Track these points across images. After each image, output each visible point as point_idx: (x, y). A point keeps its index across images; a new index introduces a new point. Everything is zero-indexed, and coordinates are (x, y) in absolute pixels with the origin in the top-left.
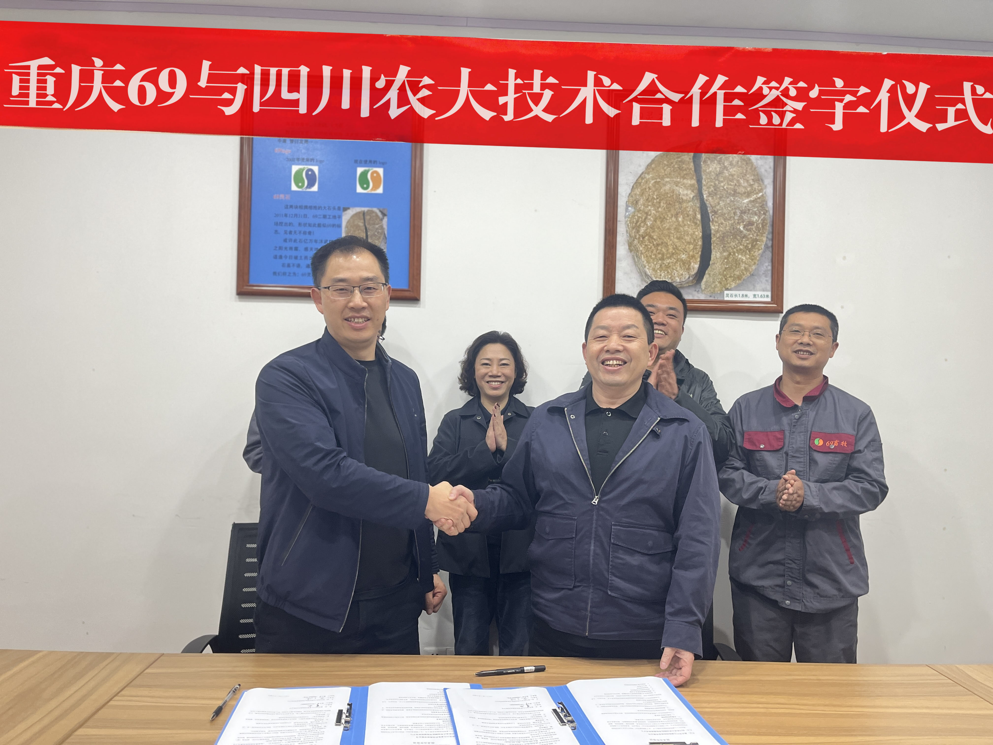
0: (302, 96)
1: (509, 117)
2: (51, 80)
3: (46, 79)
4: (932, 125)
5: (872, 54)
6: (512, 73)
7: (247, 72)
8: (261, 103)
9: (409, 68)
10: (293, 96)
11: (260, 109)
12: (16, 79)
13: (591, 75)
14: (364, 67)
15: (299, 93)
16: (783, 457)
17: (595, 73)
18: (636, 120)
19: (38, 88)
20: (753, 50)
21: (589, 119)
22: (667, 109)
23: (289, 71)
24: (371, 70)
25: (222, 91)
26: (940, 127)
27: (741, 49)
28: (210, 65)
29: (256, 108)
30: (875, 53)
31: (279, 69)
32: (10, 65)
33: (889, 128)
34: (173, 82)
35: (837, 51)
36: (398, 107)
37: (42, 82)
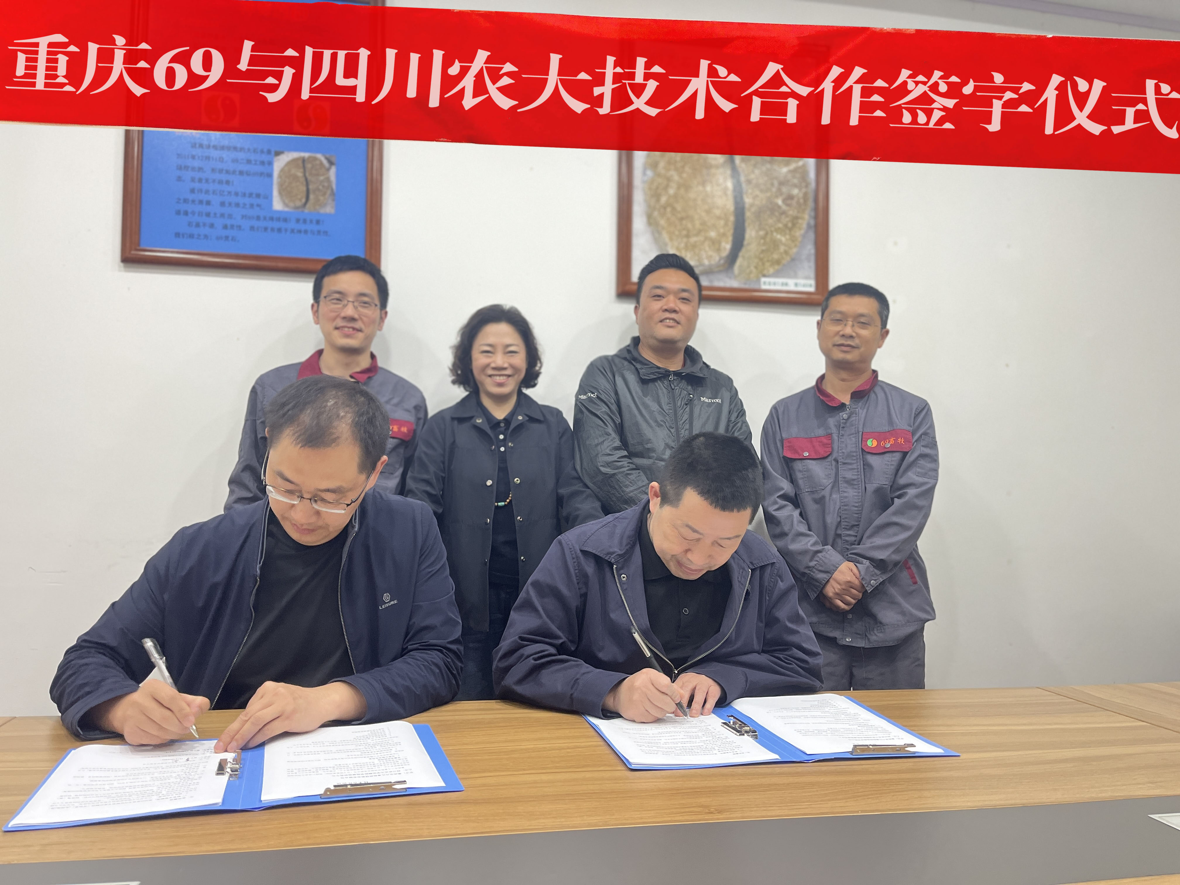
0: (361, 82)
1: (605, 109)
2: (63, 61)
3: (58, 58)
4: (1106, 128)
5: (1035, 37)
6: (610, 60)
7: (297, 54)
8: (311, 89)
9: (489, 53)
10: (350, 82)
11: (310, 96)
12: (21, 58)
13: (704, 64)
14: (435, 51)
15: (357, 79)
16: (832, 465)
17: (710, 62)
18: (755, 116)
19: (48, 68)
20: (893, 31)
21: (700, 114)
22: (792, 104)
23: (346, 55)
24: (443, 55)
25: (265, 75)
26: (1117, 129)
27: (878, 30)
28: (253, 46)
29: (305, 94)
30: (1038, 36)
31: (334, 52)
32: (15, 41)
33: (1055, 130)
34: (207, 63)
35: (993, 33)
36: (474, 97)
37: (52, 61)
